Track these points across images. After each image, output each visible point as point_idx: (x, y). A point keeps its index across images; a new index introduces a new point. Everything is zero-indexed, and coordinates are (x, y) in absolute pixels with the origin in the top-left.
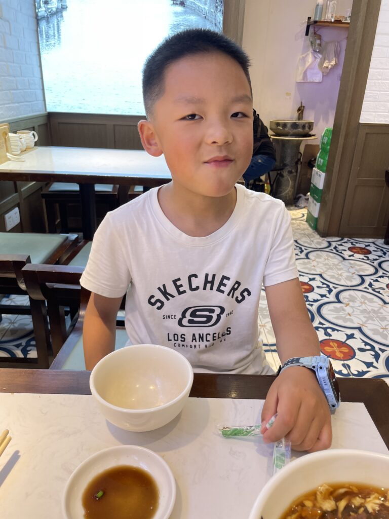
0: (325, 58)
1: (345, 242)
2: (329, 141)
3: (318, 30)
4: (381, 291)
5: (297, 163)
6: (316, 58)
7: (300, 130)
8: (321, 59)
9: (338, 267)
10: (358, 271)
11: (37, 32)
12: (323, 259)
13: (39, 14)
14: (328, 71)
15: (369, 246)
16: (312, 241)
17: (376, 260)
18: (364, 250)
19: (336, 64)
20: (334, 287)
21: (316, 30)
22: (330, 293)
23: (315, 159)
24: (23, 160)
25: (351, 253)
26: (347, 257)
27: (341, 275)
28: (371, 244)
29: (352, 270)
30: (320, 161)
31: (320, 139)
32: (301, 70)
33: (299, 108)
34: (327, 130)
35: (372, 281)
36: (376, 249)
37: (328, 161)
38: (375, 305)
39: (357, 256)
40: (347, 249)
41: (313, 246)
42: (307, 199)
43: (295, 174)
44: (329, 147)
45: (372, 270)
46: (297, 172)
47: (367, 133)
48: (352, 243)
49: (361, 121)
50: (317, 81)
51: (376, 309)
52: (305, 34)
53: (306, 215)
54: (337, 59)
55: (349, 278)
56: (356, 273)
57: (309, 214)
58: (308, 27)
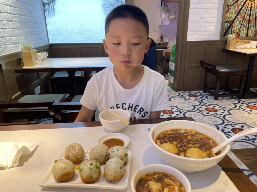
0: (170, 15)
1: (186, 93)
2: (175, 49)
3: (166, 3)
4: (203, 111)
5: (162, 60)
6: (166, 15)
7: (162, 46)
8: (168, 15)
9: (184, 103)
10: (192, 104)
11: (44, 10)
12: (177, 100)
13: (45, 2)
14: (172, 20)
15: (197, 93)
16: (172, 93)
17: (200, 99)
18: (194, 96)
19: (175, 17)
20: (182, 111)
21: (165, 3)
22: (181, 114)
23: (170, 58)
24: (44, 64)
25: (189, 97)
26: (187, 99)
27: (185, 106)
28: (198, 93)
29: (190, 104)
30: (172, 58)
31: (171, 49)
32: (160, 20)
33: (161, 36)
34: (174, 45)
35: (199, 108)
36: (200, 95)
37: (175, 58)
38: (201, 117)
39: (192, 98)
40: (187, 95)
41: (172, 95)
42: (168, 76)
43: (162, 65)
44: (175, 52)
45: (199, 103)
46: (162, 64)
47: (190, 45)
48: (189, 93)
49: (187, 40)
50: (168, 24)
51: (201, 118)
52: (160, 5)
53: (168, 83)
54: (175, 15)
55: (189, 107)
56: (192, 105)
57: (170, 82)
58: (162, 2)
